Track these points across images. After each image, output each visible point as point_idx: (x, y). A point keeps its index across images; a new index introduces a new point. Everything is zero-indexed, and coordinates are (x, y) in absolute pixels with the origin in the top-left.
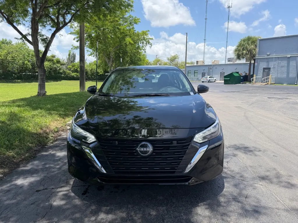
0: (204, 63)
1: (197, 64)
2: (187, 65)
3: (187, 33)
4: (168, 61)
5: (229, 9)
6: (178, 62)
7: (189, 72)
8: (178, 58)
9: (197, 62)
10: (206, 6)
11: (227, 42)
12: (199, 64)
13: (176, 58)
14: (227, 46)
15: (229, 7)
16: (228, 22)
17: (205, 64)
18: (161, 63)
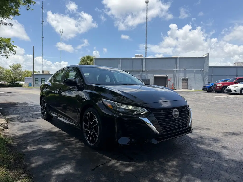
0: (49, 72)
1: (43, 73)
2: (35, 74)
3: (33, 47)
4: (11, 69)
5: (61, 33)
6: (21, 70)
7: (36, 80)
8: (21, 67)
9: (43, 72)
10: (42, 27)
11: (61, 58)
12: (45, 73)
13: (19, 67)
14: (61, 61)
15: (61, 32)
16: (61, 43)
17: (50, 74)
18: (2, 70)
